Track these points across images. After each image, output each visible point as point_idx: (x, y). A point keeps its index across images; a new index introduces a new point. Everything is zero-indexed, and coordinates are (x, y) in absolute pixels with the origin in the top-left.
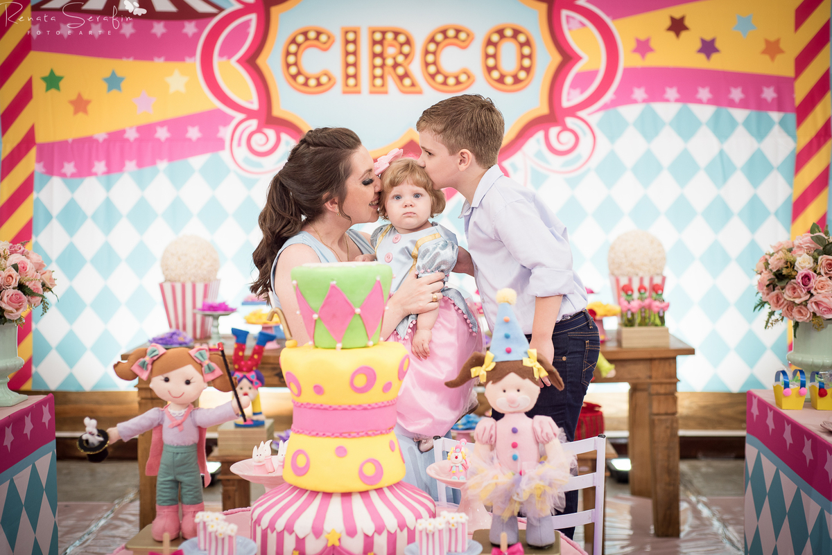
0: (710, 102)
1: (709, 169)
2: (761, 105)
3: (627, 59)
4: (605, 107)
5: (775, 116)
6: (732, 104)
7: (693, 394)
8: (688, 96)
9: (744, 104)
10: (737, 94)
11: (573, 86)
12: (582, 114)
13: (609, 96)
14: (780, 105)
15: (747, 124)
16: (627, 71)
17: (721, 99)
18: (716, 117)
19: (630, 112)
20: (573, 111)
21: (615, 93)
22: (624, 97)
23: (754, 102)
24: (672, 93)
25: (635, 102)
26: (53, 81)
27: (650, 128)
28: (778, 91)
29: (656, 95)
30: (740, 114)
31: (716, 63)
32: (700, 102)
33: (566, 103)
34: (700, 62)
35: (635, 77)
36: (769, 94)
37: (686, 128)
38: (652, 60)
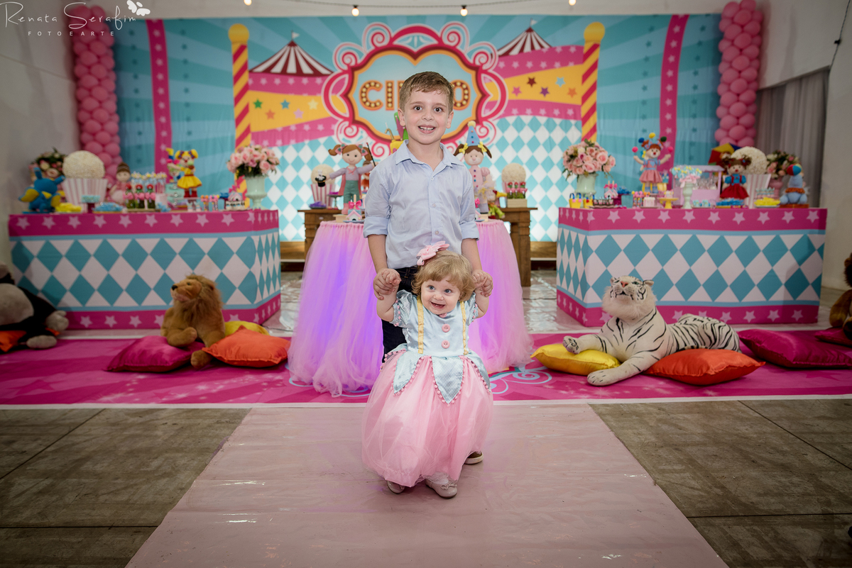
0: (545, 115)
1: (545, 145)
2: (567, 117)
3: (510, 96)
4: (500, 117)
5: (573, 122)
6: (554, 116)
7: (537, 242)
8: (536, 112)
9: (559, 116)
10: (556, 112)
11: (486, 107)
12: (490, 120)
13: (502, 112)
14: (575, 117)
15: (561, 125)
16: (510, 102)
17: (549, 114)
18: (548, 121)
19: (511, 119)
20: (486, 119)
21: (505, 111)
22: (508, 113)
23: (564, 115)
24: (529, 111)
25: (513, 115)
26: (258, 104)
27: (519, 126)
28: (574, 111)
29: (522, 112)
30: (558, 121)
31: (548, 98)
32: (541, 115)
33: (483, 115)
34: (541, 98)
35: (513, 104)
36: (570, 112)
37: (535, 126)
38: (521, 97)
